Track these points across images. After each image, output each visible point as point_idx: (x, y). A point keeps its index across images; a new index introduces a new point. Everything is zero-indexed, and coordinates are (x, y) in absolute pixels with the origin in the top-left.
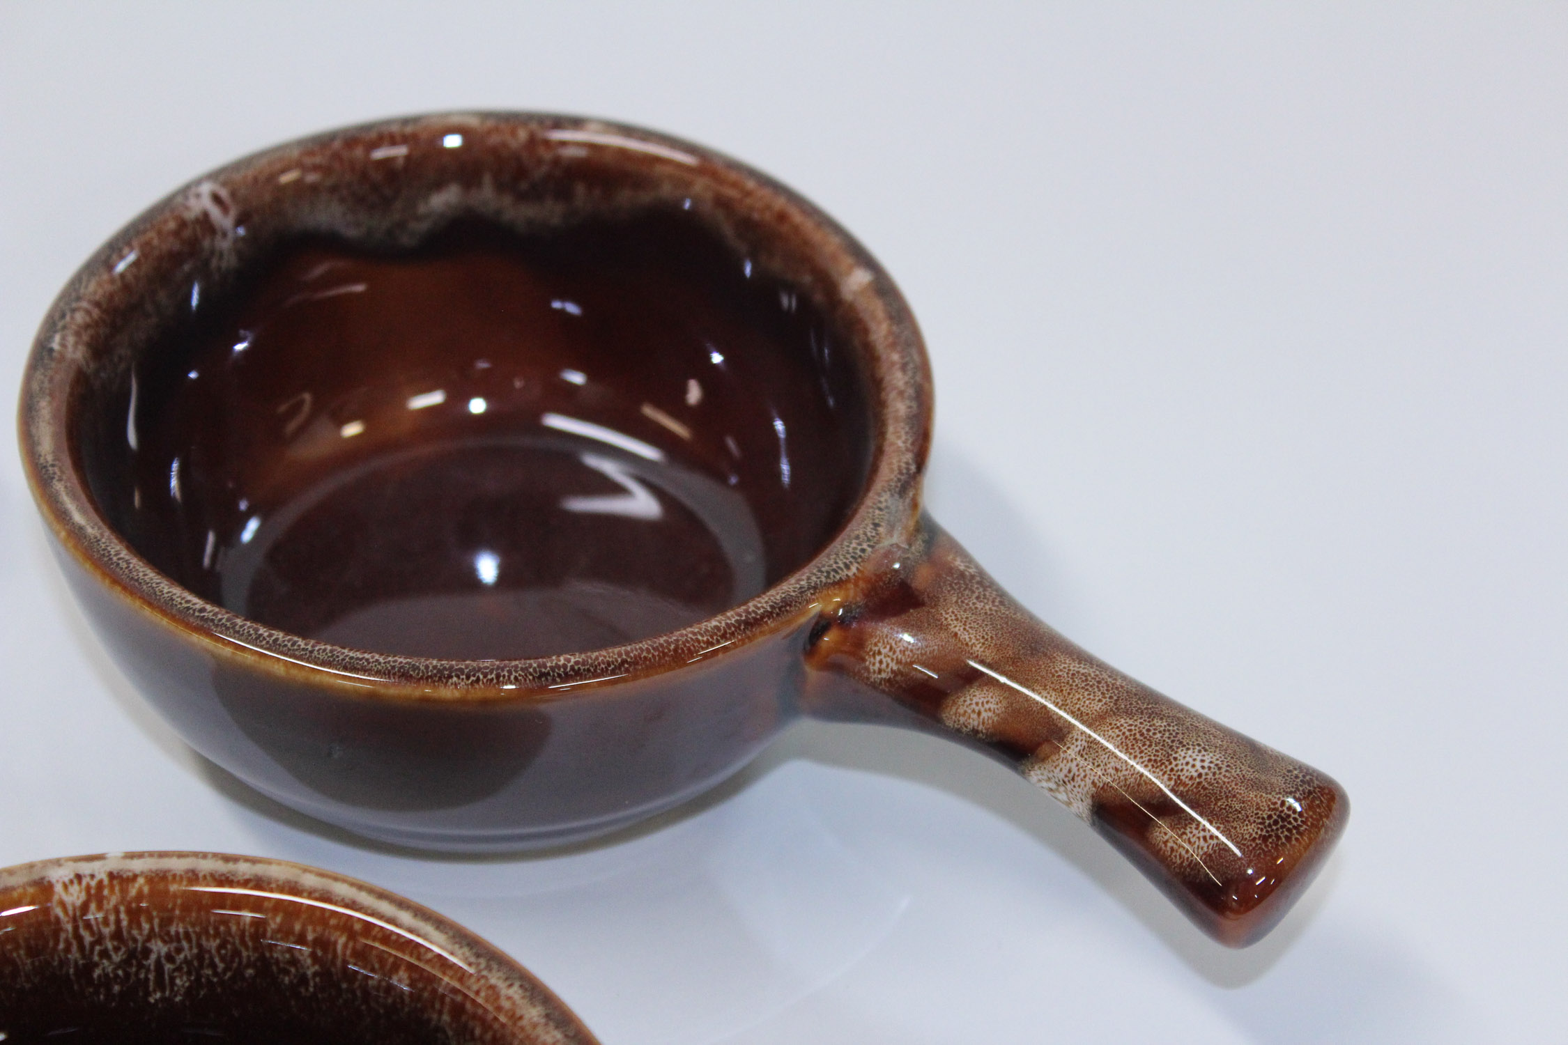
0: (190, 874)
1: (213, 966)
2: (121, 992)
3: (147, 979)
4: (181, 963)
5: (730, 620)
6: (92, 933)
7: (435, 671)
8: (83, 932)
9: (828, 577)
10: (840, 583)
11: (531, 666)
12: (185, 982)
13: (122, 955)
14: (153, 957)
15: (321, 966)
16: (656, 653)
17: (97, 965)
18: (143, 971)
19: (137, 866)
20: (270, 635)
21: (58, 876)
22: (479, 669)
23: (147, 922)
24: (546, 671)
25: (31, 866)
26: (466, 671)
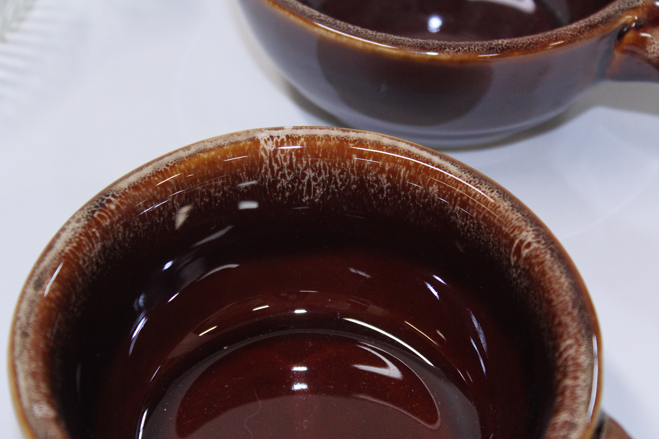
0: (326, 137)
1: (336, 183)
2: (289, 196)
3: (303, 189)
4: (320, 182)
5: (582, 24)
6: (278, 165)
7: (438, 46)
8: (274, 164)
9: (629, 5)
10: (635, 8)
11: (485, 44)
12: (321, 191)
13: (292, 177)
14: (307, 178)
15: (391, 183)
16: (547, 39)
17: (279, 181)
18: (301, 185)
19: (300, 133)
20: (354, 28)
21: (262, 136)
22: (460, 45)
23: (305, 160)
24: (493, 47)
25: (248, 132)
26: (453, 46)
